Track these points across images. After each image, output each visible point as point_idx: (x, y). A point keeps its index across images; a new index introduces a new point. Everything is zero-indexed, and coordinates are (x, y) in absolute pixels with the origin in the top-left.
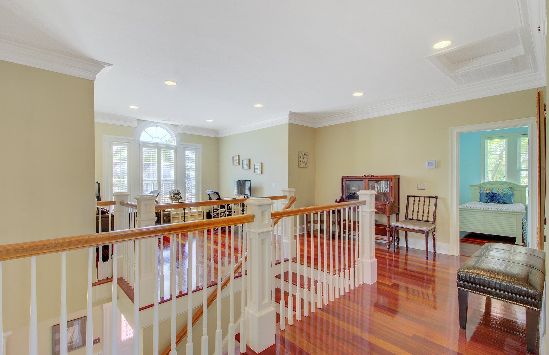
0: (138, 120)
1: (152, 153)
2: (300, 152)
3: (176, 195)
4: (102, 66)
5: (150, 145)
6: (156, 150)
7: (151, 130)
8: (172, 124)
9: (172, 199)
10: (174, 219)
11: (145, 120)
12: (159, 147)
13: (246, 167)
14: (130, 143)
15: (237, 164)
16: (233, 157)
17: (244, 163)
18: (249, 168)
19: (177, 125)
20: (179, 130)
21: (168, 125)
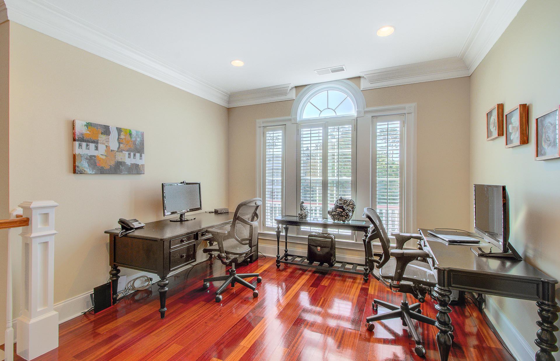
0: (296, 87)
1: (313, 135)
3: (338, 209)
5: (312, 123)
6: (321, 130)
9: (333, 216)
12: (326, 124)
13: (515, 136)
14: (285, 125)
15: (495, 132)
16: (489, 115)
17: (511, 123)
18: (525, 140)
19: (360, 77)
20: (364, 84)
21: (343, 80)
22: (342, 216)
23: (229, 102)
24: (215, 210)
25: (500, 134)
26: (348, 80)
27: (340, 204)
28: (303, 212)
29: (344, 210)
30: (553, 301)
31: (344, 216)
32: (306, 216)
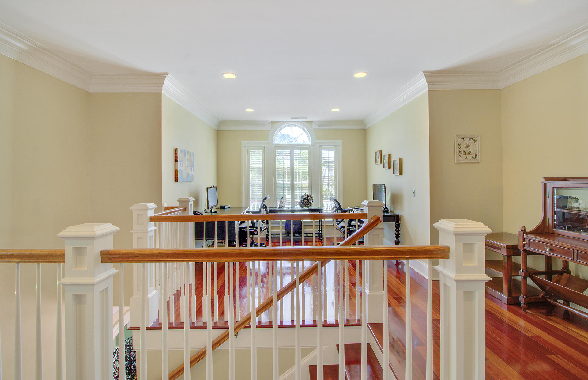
0: (271, 122)
1: (284, 154)
2: (456, 136)
3: (305, 201)
4: (163, 77)
5: (283, 148)
6: (289, 152)
7: (286, 131)
8: (305, 121)
9: (301, 205)
10: (305, 227)
11: (278, 121)
12: (292, 148)
13: (387, 165)
14: (264, 146)
15: (379, 161)
16: (376, 153)
17: (385, 160)
18: (390, 167)
19: (312, 122)
20: (315, 126)
21: (303, 122)
22: (307, 205)
23: (218, 126)
24: (220, 206)
25: (381, 163)
26: (305, 123)
27: (306, 197)
28: (282, 204)
29: (308, 201)
30: (399, 221)
31: (309, 204)
32: (284, 207)
